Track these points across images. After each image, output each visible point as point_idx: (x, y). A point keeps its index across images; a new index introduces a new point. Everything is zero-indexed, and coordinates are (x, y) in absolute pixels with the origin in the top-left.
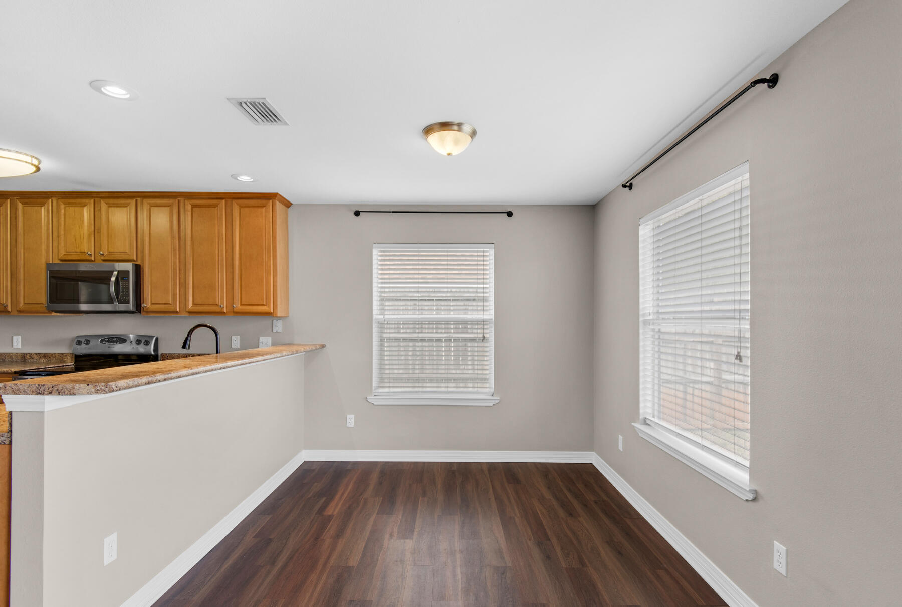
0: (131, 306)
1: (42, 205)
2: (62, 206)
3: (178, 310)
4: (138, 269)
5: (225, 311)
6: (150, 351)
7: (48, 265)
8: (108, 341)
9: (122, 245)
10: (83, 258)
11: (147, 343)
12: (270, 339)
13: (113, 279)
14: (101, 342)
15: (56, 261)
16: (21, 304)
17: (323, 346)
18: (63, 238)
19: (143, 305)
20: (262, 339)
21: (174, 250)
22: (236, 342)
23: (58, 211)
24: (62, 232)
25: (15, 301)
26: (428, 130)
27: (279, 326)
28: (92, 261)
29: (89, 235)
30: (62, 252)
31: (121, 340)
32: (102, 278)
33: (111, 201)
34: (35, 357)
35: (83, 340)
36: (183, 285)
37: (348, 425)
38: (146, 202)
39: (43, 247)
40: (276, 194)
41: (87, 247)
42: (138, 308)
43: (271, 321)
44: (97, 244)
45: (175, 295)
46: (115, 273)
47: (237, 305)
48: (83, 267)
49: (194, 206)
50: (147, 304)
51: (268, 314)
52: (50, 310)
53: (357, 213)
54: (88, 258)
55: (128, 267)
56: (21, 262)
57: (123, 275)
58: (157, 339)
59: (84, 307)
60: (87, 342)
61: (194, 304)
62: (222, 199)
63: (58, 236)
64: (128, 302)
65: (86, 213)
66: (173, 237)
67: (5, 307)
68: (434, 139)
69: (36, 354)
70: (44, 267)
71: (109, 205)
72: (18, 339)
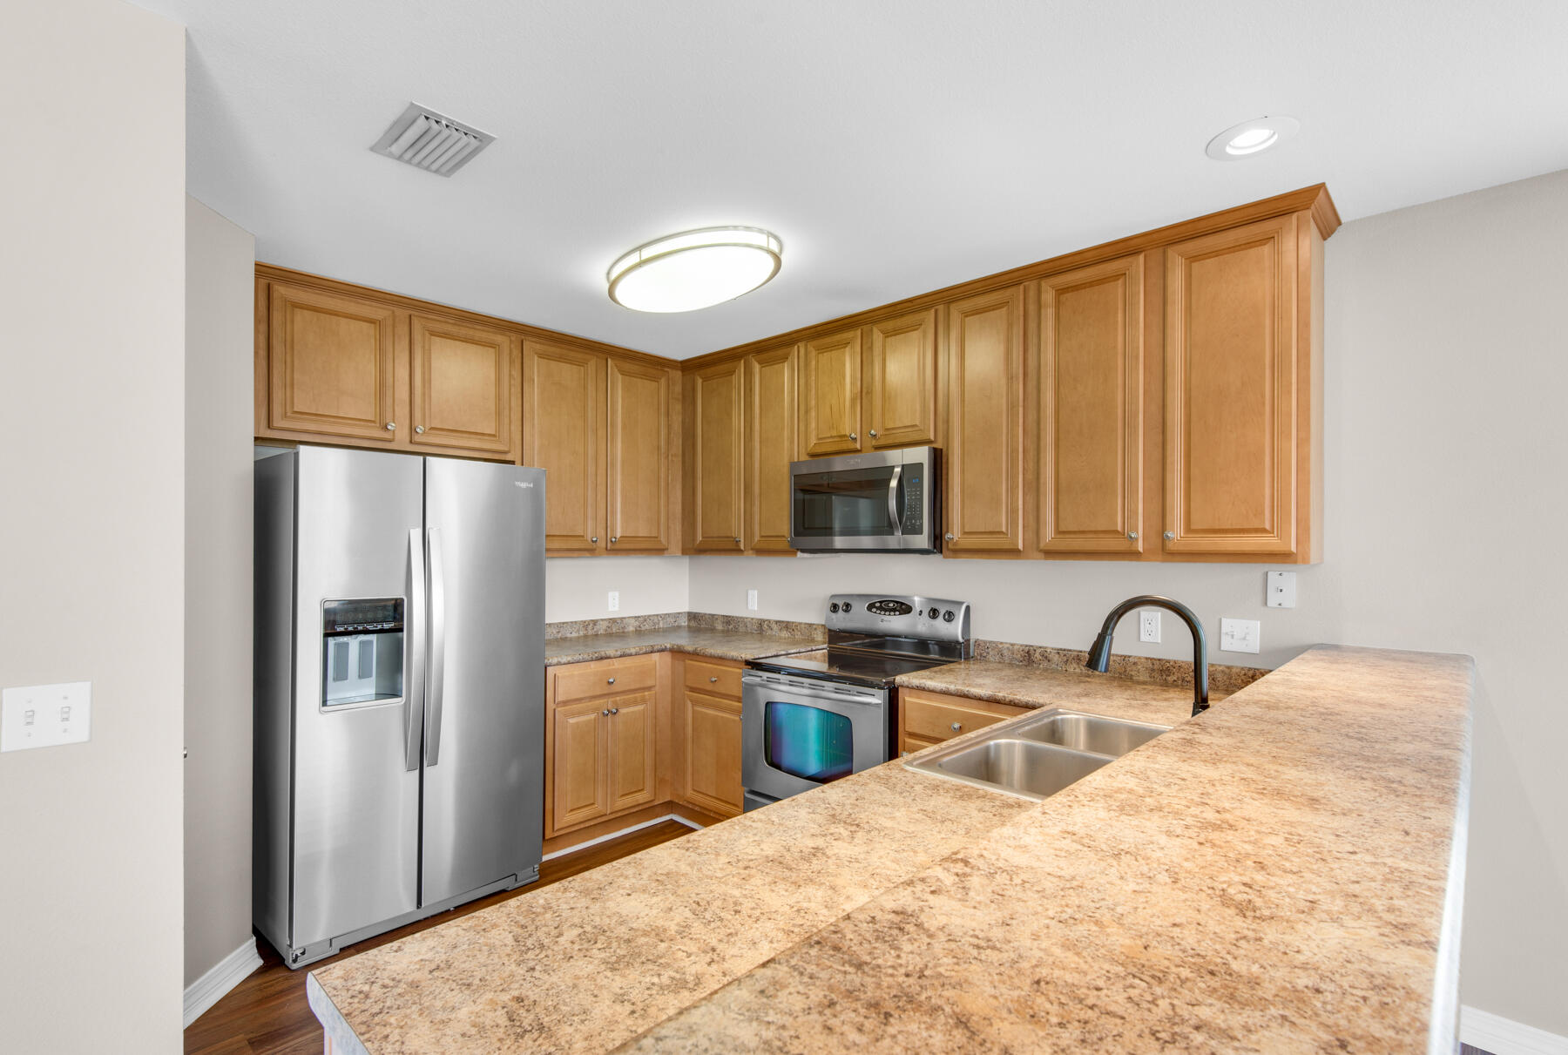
0: (923, 541)
1: (785, 358)
2: (813, 353)
3: (1020, 547)
4: (938, 458)
5: (1141, 549)
6: (957, 637)
7: (793, 465)
8: (881, 608)
9: (908, 413)
10: (844, 446)
11: (950, 617)
13: (894, 483)
14: (870, 607)
15: (804, 458)
16: (757, 539)
18: (813, 414)
19: (949, 535)
20: (1229, 625)
21: (1012, 407)
23: (807, 365)
24: (813, 403)
25: (749, 533)
28: (856, 451)
29: (853, 400)
30: (813, 441)
31: (903, 608)
32: (873, 482)
33: (890, 325)
34: (775, 627)
35: (841, 603)
36: (1034, 486)
38: (955, 310)
39: (786, 433)
41: (849, 425)
42: (938, 543)
44: (866, 419)
45: (1013, 512)
46: (898, 470)
48: (840, 465)
50: (954, 534)
51: (1280, 557)
52: (792, 549)
54: (851, 446)
55: (921, 455)
56: (757, 465)
57: (912, 470)
58: (968, 608)
59: (839, 542)
60: (848, 607)
61: (1058, 532)
63: (807, 412)
64: (922, 531)
65: (849, 356)
66: (1010, 378)
67: (738, 542)
69: (777, 622)
70: (786, 470)
71: (888, 334)
72: (753, 595)
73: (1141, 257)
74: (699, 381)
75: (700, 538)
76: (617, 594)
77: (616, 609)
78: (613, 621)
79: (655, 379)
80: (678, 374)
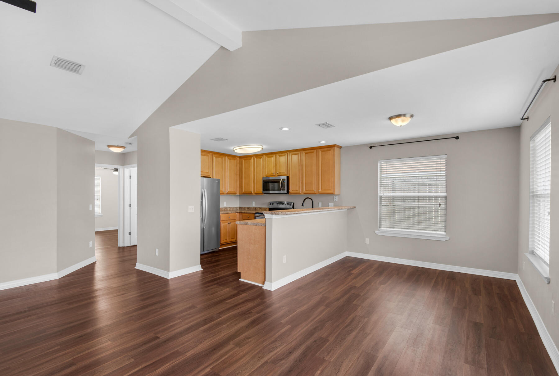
0: (286, 192)
1: (261, 158)
2: (266, 158)
3: (300, 192)
4: (288, 178)
5: (316, 193)
7: (263, 178)
8: (279, 204)
9: (283, 170)
11: (290, 205)
12: (333, 204)
13: (281, 182)
14: (277, 204)
15: (265, 177)
16: (256, 191)
17: (355, 207)
18: (266, 169)
19: (289, 191)
20: (330, 204)
21: (299, 170)
22: (320, 204)
23: (265, 160)
24: (266, 166)
25: (254, 190)
26: (391, 118)
27: (336, 199)
28: (274, 176)
29: (274, 167)
30: (266, 174)
31: (283, 203)
32: (277, 181)
33: (280, 155)
35: (271, 203)
36: (302, 183)
37: (366, 243)
38: (290, 153)
39: (261, 172)
40: (335, 145)
41: (273, 171)
43: (333, 196)
44: (276, 170)
45: (299, 187)
46: (281, 180)
47: (320, 190)
48: (271, 178)
49: (306, 153)
50: (290, 190)
51: (332, 194)
52: (263, 193)
53: (371, 147)
54: (273, 175)
55: (285, 177)
56: (256, 177)
57: (284, 180)
58: (293, 203)
60: (273, 203)
61: (306, 190)
62: (315, 149)
63: (265, 168)
64: (285, 190)
65: (273, 159)
66: (299, 166)
67: (252, 192)
68: (393, 121)
69: (259, 208)
70: (261, 178)
71: (280, 156)
72: (254, 203)
73: (316, 150)
74: (243, 160)
75: (243, 191)
76: (226, 203)
77: (226, 206)
78: (225, 208)
79: (234, 160)
80: (238, 158)
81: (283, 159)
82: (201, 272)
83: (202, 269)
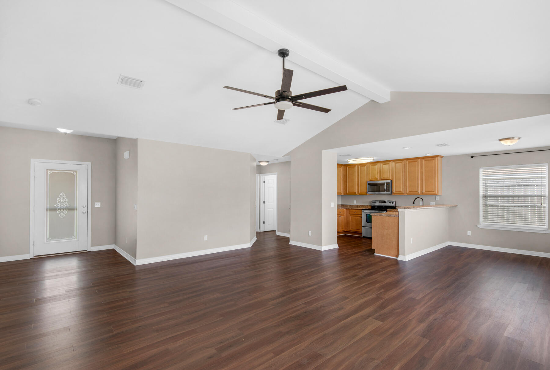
0: (390, 192)
1: (365, 166)
2: (371, 166)
3: (404, 193)
4: (392, 182)
5: (419, 193)
6: (394, 205)
8: (381, 202)
9: (387, 175)
10: (376, 179)
11: (393, 203)
12: (434, 203)
13: (385, 185)
14: (379, 202)
15: (369, 181)
16: (360, 192)
17: (457, 206)
18: (370, 175)
19: (393, 192)
20: (431, 203)
21: (403, 175)
23: (369, 167)
24: (370, 173)
25: (358, 191)
26: (501, 140)
27: (438, 198)
28: (379, 180)
29: (377, 173)
30: (370, 179)
31: (385, 202)
32: (382, 185)
36: (406, 186)
37: (468, 234)
38: (394, 162)
39: (365, 177)
40: (439, 155)
41: (377, 176)
43: (435, 196)
44: (380, 176)
45: (403, 189)
46: (386, 183)
47: (423, 192)
48: (376, 182)
49: (409, 162)
50: (394, 192)
51: (435, 194)
52: (367, 194)
53: (472, 157)
55: (389, 181)
56: (360, 182)
57: (388, 184)
58: (395, 202)
59: (377, 193)
60: (375, 202)
61: (409, 192)
62: (419, 159)
64: (389, 191)
65: (377, 167)
66: (402, 172)
67: (356, 193)
68: (503, 142)
69: (361, 205)
70: (366, 182)
71: (384, 164)
72: (355, 201)
74: (348, 168)
75: (348, 192)
81: (386, 167)
82: (337, 249)
83: (338, 247)
